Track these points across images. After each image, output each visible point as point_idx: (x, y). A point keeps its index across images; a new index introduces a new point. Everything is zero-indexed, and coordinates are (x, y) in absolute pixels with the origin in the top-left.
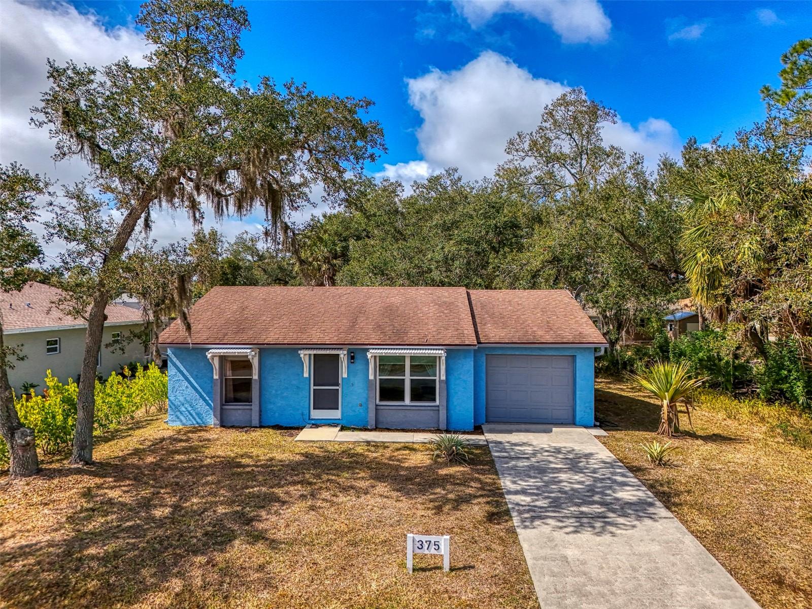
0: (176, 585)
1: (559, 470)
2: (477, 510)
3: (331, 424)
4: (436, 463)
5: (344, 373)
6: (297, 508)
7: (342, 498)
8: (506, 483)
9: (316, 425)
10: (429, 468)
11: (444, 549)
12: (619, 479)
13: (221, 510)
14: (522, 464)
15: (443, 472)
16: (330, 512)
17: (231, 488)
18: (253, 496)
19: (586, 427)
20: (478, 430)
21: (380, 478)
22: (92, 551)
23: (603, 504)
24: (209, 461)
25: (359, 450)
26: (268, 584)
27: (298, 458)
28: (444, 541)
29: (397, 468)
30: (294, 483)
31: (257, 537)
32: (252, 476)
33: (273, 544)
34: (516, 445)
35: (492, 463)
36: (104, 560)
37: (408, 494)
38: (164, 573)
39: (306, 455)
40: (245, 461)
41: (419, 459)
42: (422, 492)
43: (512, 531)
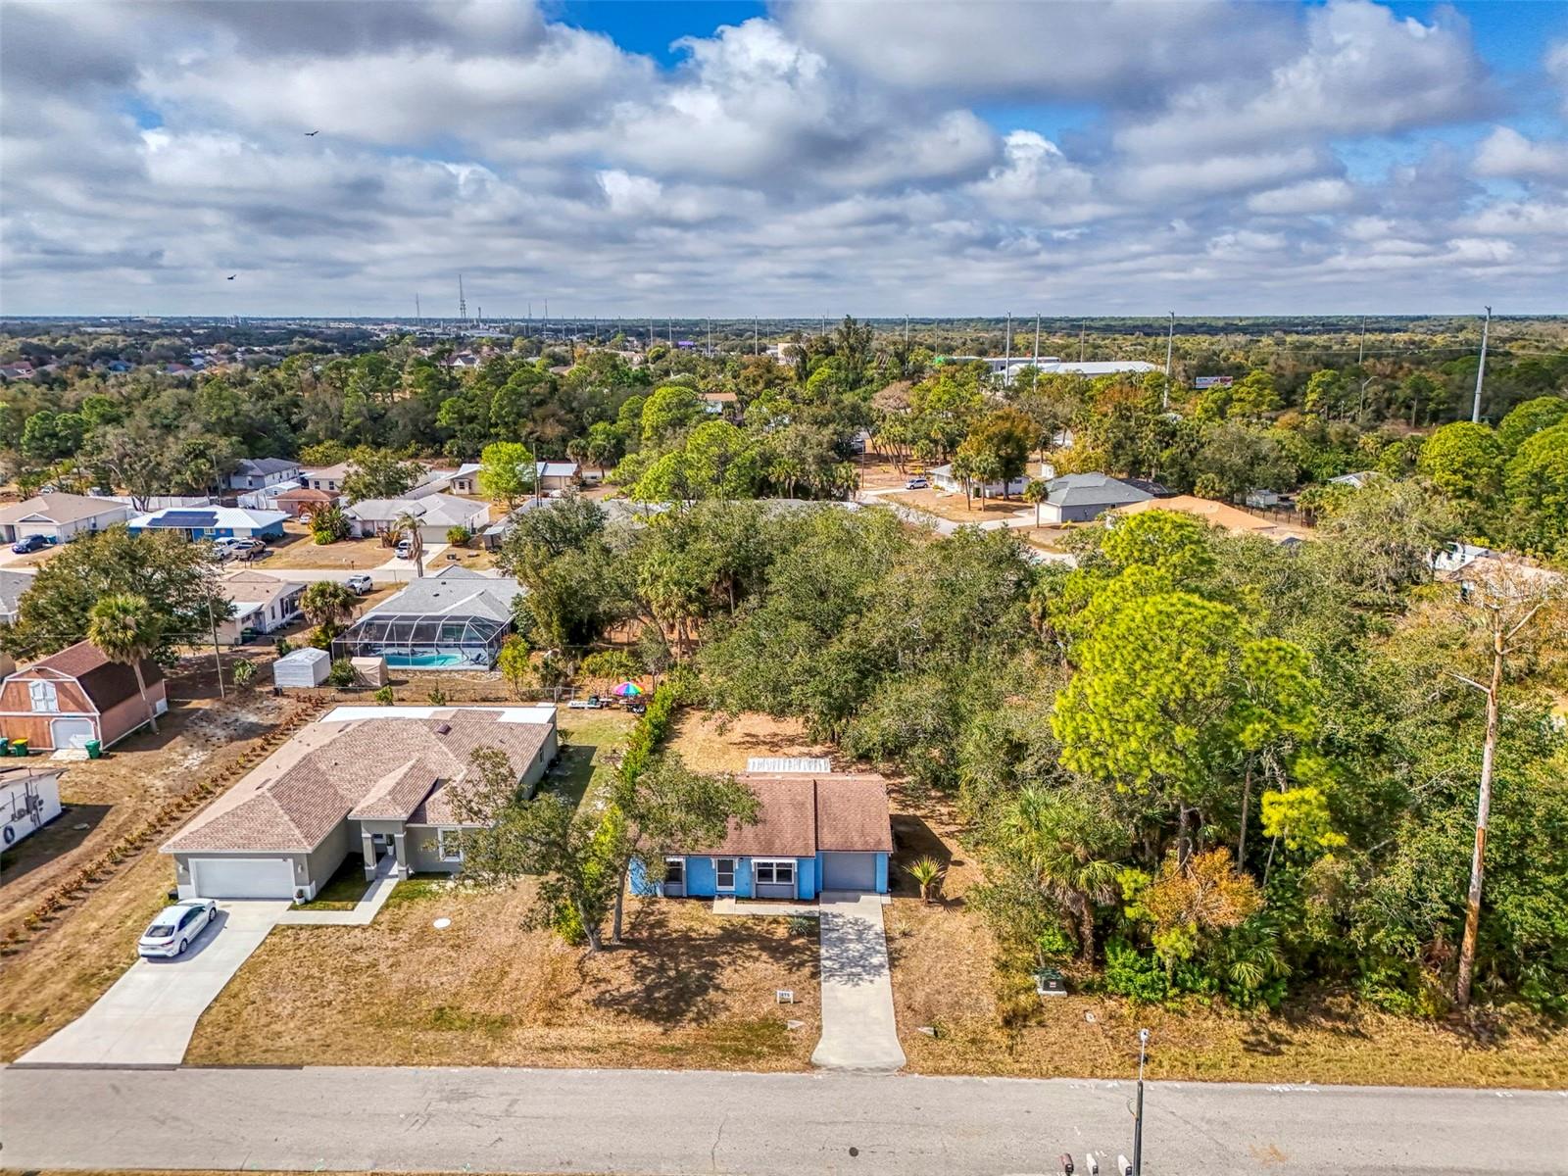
0: (695, 1009)
1: (851, 941)
2: (807, 970)
3: (730, 896)
4: (792, 937)
5: (736, 866)
6: (729, 971)
7: (747, 965)
8: (823, 951)
9: (721, 897)
10: (788, 940)
11: (791, 997)
12: (878, 948)
13: (697, 972)
14: (835, 935)
15: (794, 943)
16: (743, 973)
17: (695, 957)
18: (706, 962)
19: (881, 894)
20: (816, 900)
21: (762, 948)
22: (657, 995)
23: (863, 966)
24: (674, 935)
25: (750, 923)
26: (727, 1009)
27: (719, 932)
28: (791, 993)
29: (772, 940)
30: (724, 953)
31: (717, 988)
32: (700, 948)
33: (725, 991)
34: (834, 916)
35: (818, 935)
36: (666, 998)
37: (777, 960)
38: (688, 1005)
39: (722, 928)
40: (694, 935)
41: (781, 932)
42: (783, 958)
43: (819, 984)
